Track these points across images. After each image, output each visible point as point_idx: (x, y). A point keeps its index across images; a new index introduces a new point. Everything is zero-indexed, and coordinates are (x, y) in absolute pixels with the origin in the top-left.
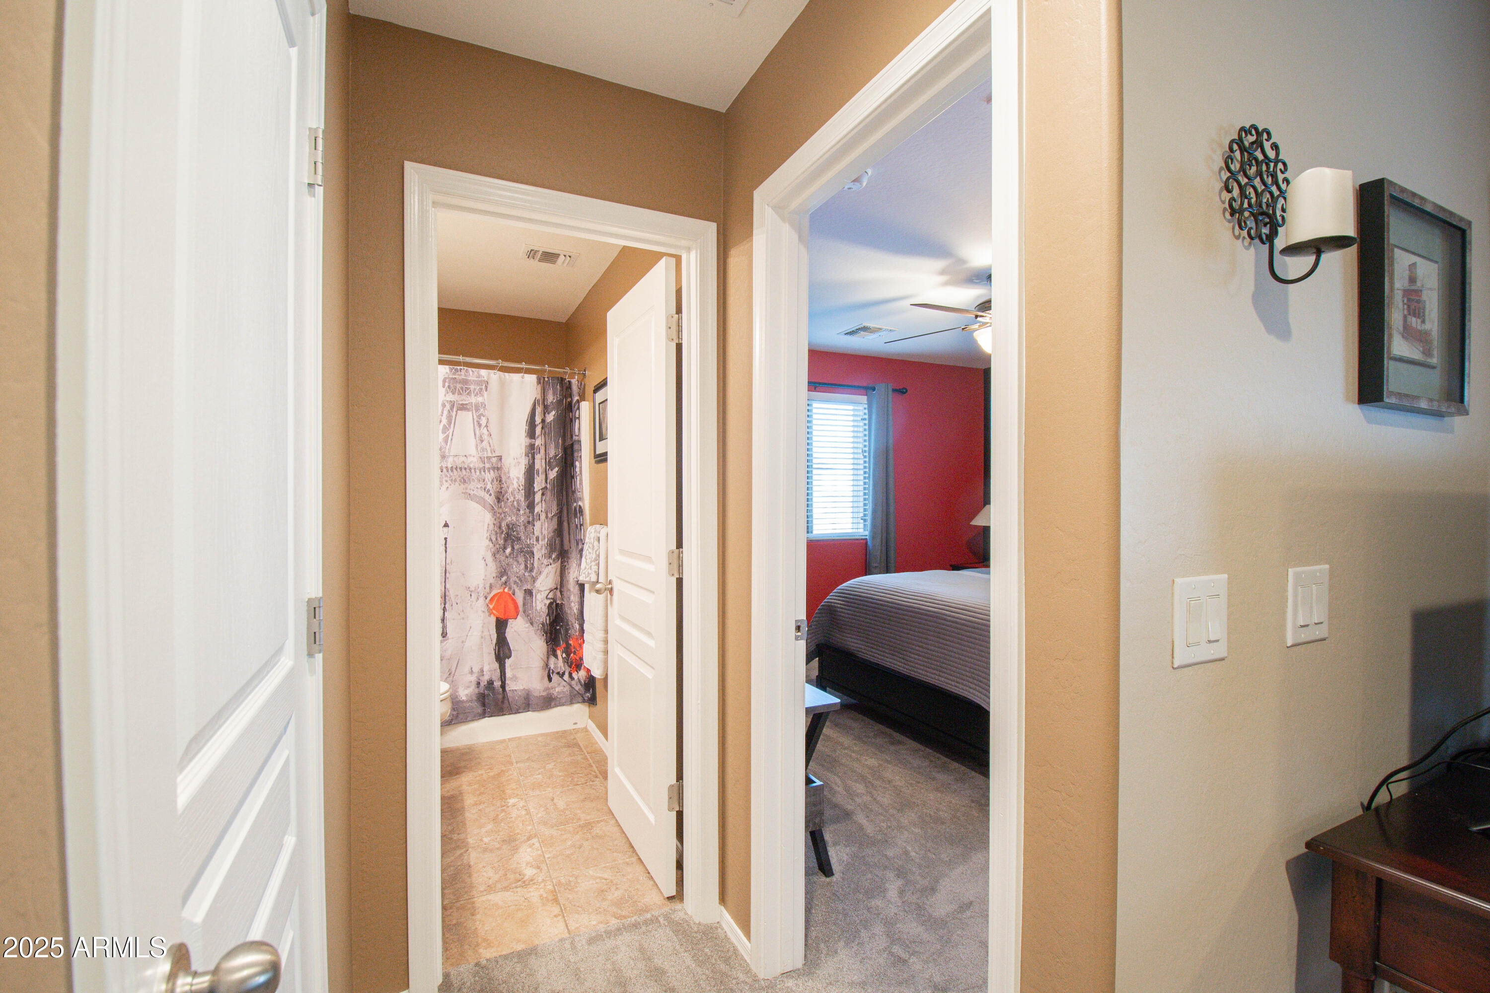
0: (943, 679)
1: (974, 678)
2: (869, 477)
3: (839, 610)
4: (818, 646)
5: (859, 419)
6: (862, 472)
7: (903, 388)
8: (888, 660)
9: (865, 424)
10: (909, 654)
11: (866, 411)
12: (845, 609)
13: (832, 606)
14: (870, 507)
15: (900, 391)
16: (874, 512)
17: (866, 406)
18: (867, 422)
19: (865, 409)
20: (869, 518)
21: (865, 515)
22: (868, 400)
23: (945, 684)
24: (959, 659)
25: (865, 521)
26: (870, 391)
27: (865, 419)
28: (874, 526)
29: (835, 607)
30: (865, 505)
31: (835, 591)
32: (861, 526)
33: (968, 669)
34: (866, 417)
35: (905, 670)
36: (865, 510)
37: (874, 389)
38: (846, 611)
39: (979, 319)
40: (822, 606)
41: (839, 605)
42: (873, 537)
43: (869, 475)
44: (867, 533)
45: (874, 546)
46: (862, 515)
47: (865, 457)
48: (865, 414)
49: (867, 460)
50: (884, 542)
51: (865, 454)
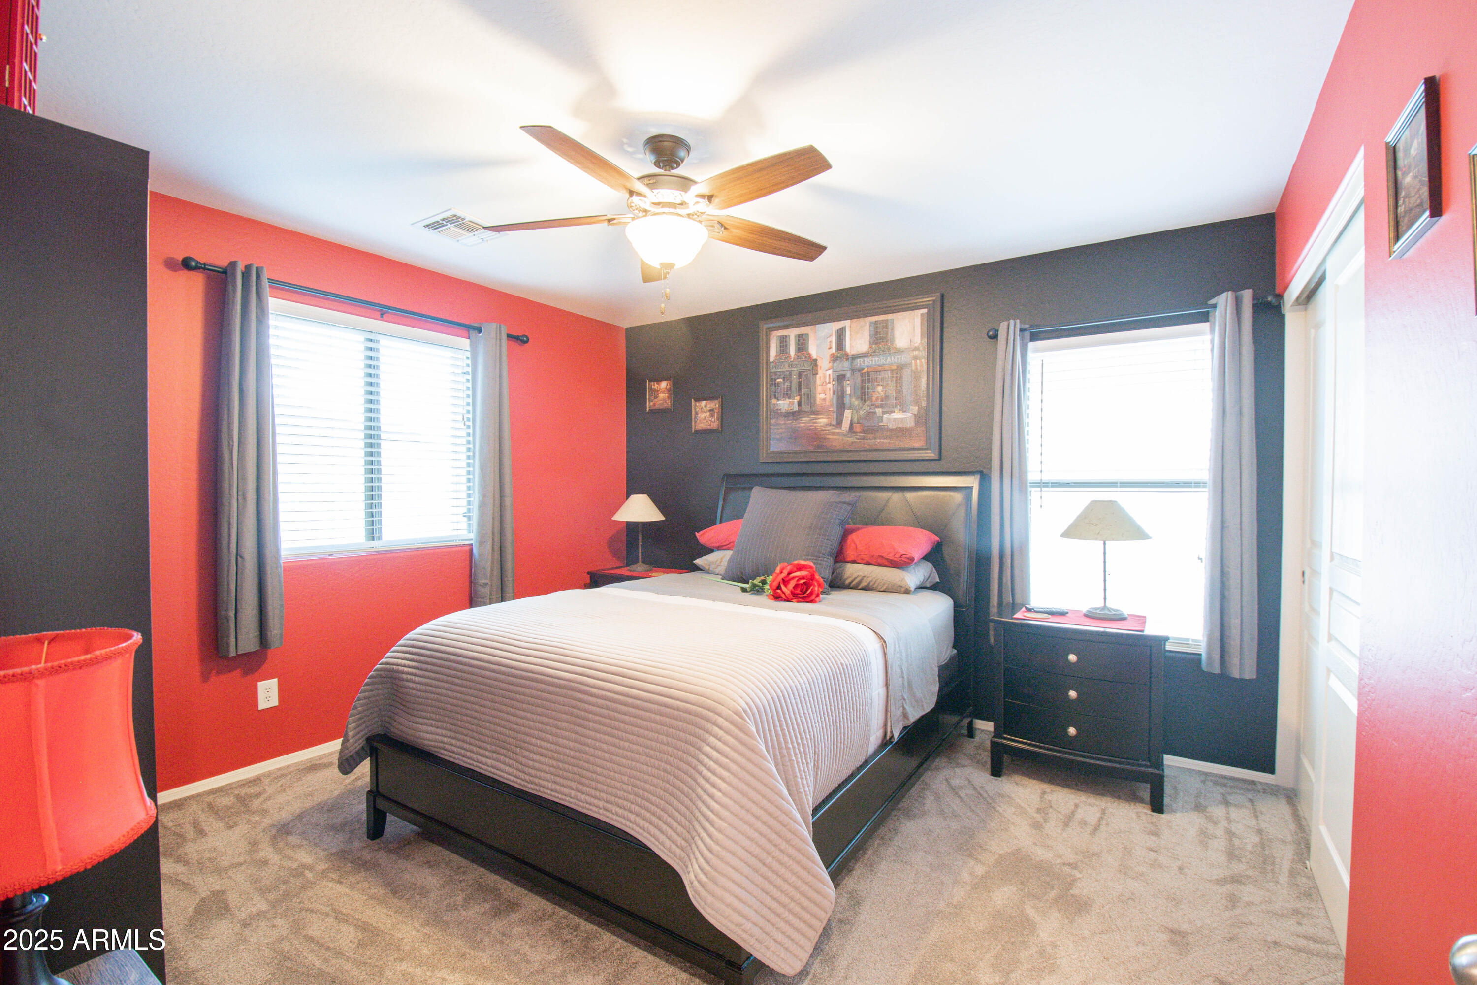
0: (583, 797)
1: (636, 795)
2: (474, 456)
3: (405, 676)
4: (369, 740)
5: (460, 371)
6: (464, 449)
7: (523, 336)
8: (489, 762)
9: (468, 381)
10: (526, 753)
11: (469, 362)
12: (416, 675)
13: (393, 671)
14: (476, 499)
15: (516, 339)
16: (482, 505)
17: (469, 354)
18: (469, 377)
19: (468, 358)
20: (475, 514)
21: (469, 510)
22: (471, 345)
23: (588, 806)
24: (611, 761)
25: (469, 518)
26: (473, 333)
27: (468, 373)
28: (481, 525)
29: (398, 672)
30: (469, 495)
31: (401, 642)
32: (464, 525)
33: (625, 779)
34: (469, 370)
35: (519, 781)
36: (469, 503)
37: (480, 330)
38: (417, 679)
39: (635, 199)
40: (377, 670)
41: (406, 669)
42: (481, 543)
43: (474, 453)
44: (472, 536)
45: (481, 555)
46: (465, 510)
47: (468, 427)
48: (468, 365)
49: (471, 431)
50: (497, 547)
51: (467, 423)
